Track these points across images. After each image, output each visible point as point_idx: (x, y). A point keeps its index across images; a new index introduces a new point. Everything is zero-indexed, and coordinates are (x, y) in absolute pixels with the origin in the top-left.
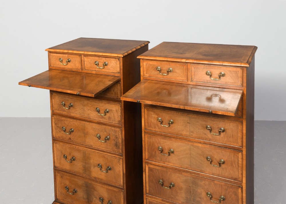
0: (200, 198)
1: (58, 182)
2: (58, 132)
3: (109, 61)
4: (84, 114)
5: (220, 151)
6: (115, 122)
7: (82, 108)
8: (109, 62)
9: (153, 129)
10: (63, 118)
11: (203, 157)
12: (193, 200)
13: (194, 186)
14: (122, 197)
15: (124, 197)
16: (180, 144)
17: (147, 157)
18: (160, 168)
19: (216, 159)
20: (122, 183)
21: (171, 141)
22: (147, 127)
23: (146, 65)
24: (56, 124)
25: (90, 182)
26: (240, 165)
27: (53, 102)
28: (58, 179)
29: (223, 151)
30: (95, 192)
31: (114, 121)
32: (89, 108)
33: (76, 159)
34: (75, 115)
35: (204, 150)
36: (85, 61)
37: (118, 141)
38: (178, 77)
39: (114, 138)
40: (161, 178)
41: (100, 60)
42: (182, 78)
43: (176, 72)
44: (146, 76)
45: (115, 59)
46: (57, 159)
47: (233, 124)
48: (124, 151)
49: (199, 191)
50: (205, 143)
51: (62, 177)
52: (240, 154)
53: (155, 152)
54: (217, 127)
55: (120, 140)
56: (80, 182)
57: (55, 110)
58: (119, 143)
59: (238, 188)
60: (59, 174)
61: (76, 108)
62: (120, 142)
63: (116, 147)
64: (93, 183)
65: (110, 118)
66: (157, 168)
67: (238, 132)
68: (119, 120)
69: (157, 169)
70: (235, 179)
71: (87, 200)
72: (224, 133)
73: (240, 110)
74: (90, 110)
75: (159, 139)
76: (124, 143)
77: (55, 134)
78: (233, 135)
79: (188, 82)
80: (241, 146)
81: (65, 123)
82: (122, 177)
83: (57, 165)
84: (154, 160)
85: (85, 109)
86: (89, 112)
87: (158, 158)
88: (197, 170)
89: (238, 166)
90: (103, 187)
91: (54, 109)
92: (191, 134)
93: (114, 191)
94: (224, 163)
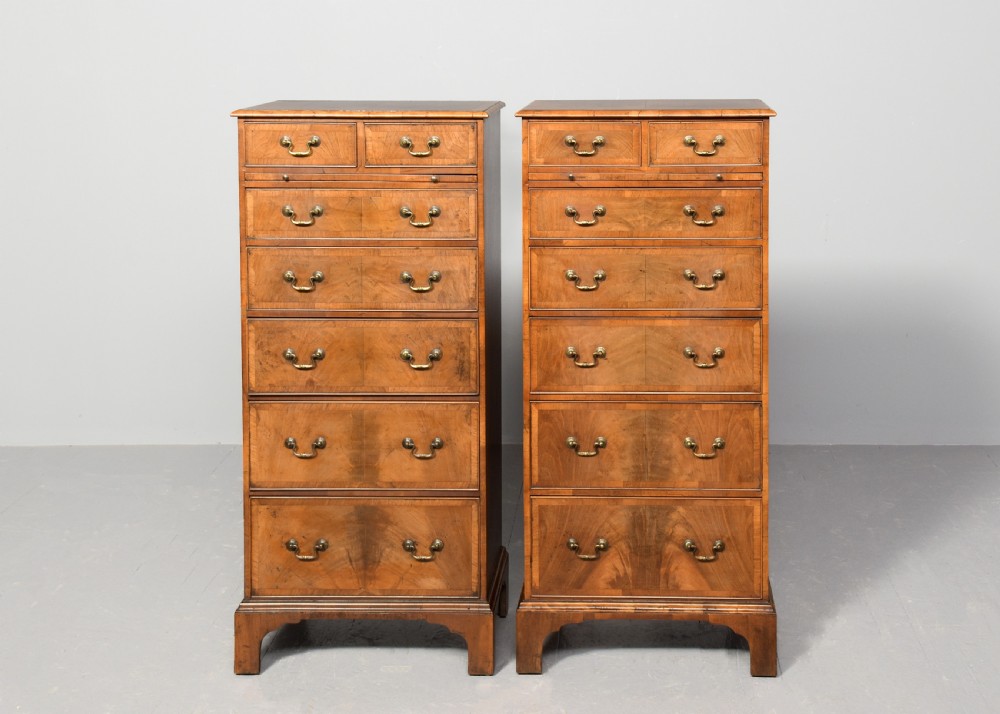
0: (669, 458)
1: (258, 534)
2: (269, 368)
3: (444, 133)
4: (361, 296)
5: (714, 328)
6: (459, 305)
7: (356, 281)
8: (445, 136)
9: (554, 304)
10: (287, 322)
11: (675, 350)
12: (653, 467)
13: (654, 431)
14: (475, 518)
15: (480, 515)
16: (620, 329)
17: (535, 383)
18: (568, 406)
20: (474, 477)
21: (599, 328)
22: (536, 302)
23: (538, 135)
24: (260, 346)
25: (373, 502)
26: (757, 352)
27: (252, 279)
28: (262, 522)
29: (720, 328)
30: (389, 528)
31: (456, 302)
32: (377, 278)
33: (328, 442)
34: (331, 305)
35: (679, 332)
36: (368, 139)
37: (466, 358)
38: (618, 157)
39: (454, 351)
40: (573, 431)
41: (416, 134)
42: (627, 160)
43: (613, 146)
44: (536, 163)
45: (461, 127)
46: (260, 458)
47: (742, 256)
48: (483, 383)
49: (667, 440)
50: (680, 317)
51: (274, 514)
52: (757, 325)
53: (559, 365)
54: (708, 269)
55: (472, 353)
56: (340, 511)
57: (257, 301)
58: (469, 363)
59: (753, 410)
60: (266, 507)
61: (334, 283)
62: (473, 359)
63: (458, 376)
64: (385, 502)
65: (443, 295)
66: (562, 407)
67: (753, 274)
68: (471, 296)
69: (562, 411)
70: (747, 389)
71: (361, 562)
72: (724, 282)
74: (381, 282)
75: (569, 328)
76: (483, 361)
77: (257, 380)
78: (742, 283)
79: (642, 168)
80: (759, 305)
81: (294, 337)
82: (475, 461)
83: (261, 477)
84: (555, 388)
85: (365, 282)
86: (377, 289)
87: (566, 380)
88: (661, 389)
89: (753, 355)
90: (416, 507)
91: (253, 300)
92: (649, 297)
93: (450, 508)
94: (721, 356)
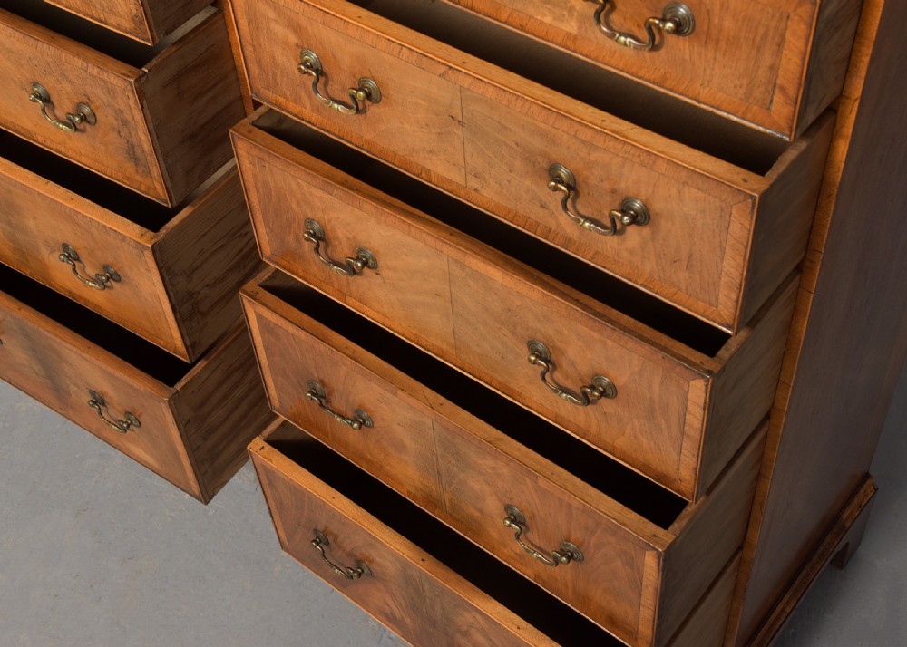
6: (119, 20)
9: (293, 107)
11: (513, 333)
13: (452, 460)
16: (399, 236)
17: (267, 249)
18: (302, 334)
19: (572, 363)
21: (357, 212)
22: (258, 85)
29: (610, 343)
31: (113, 12)
35: (518, 303)
37: (135, 140)
47: (701, 194)
54: (606, 186)
55: (143, 137)
58: (143, 151)
62: (146, 147)
63: (132, 164)
67: (723, 251)
68: (134, 11)
69: (292, 335)
72: (646, 231)
73: (783, 89)
75: (304, 185)
78: (691, 256)
80: (731, 324)
89: (683, 433)
92: (474, 182)
94: (610, 392)
